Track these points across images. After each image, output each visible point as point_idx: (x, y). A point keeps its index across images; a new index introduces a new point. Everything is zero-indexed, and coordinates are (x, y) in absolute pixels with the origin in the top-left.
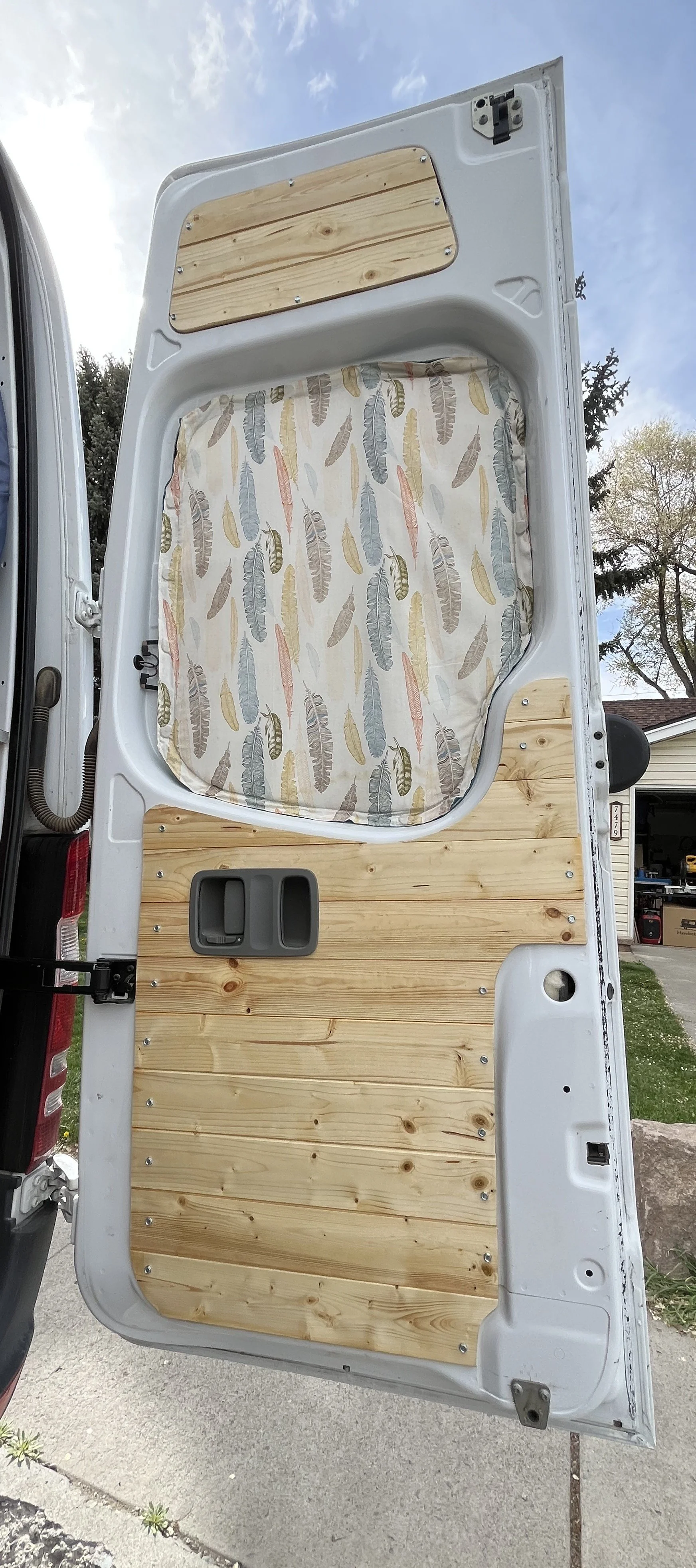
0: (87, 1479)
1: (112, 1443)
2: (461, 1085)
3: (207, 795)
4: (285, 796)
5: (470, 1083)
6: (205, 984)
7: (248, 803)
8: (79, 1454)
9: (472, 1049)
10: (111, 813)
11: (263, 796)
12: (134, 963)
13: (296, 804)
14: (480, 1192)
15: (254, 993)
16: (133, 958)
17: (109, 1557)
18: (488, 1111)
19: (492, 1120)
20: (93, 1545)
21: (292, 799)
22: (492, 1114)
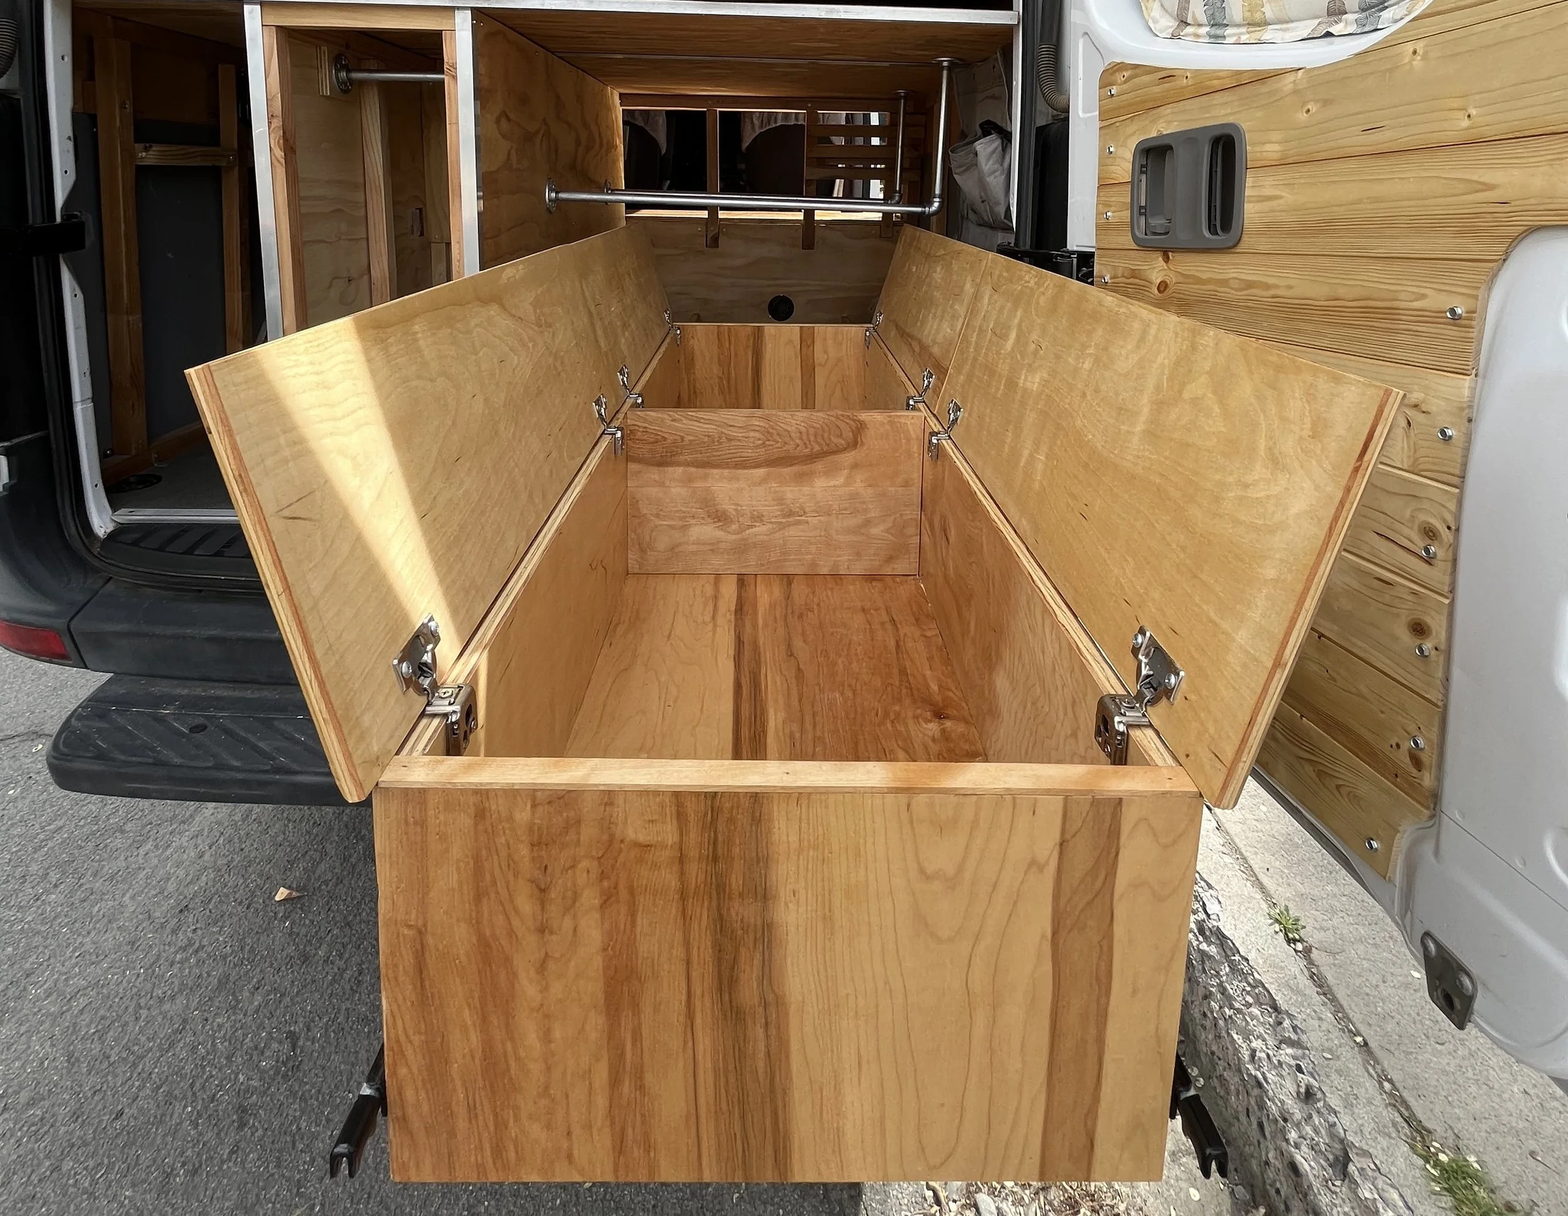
0: (1237, 840)
1: (1283, 835)
2: (1406, 467)
3: (1173, 37)
4: (1248, 14)
5: (1421, 467)
6: (1142, 283)
7: (1211, 37)
8: (1241, 817)
9: (1428, 413)
10: (1081, 82)
11: (1225, 22)
12: (1092, 255)
13: (1265, 23)
14: (1418, 642)
15: (1182, 296)
16: (1093, 250)
17: (1219, 906)
18: (1444, 521)
19: (1446, 535)
20: (1210, 887)
21: (1258, 16)
22: (1449, 528)
